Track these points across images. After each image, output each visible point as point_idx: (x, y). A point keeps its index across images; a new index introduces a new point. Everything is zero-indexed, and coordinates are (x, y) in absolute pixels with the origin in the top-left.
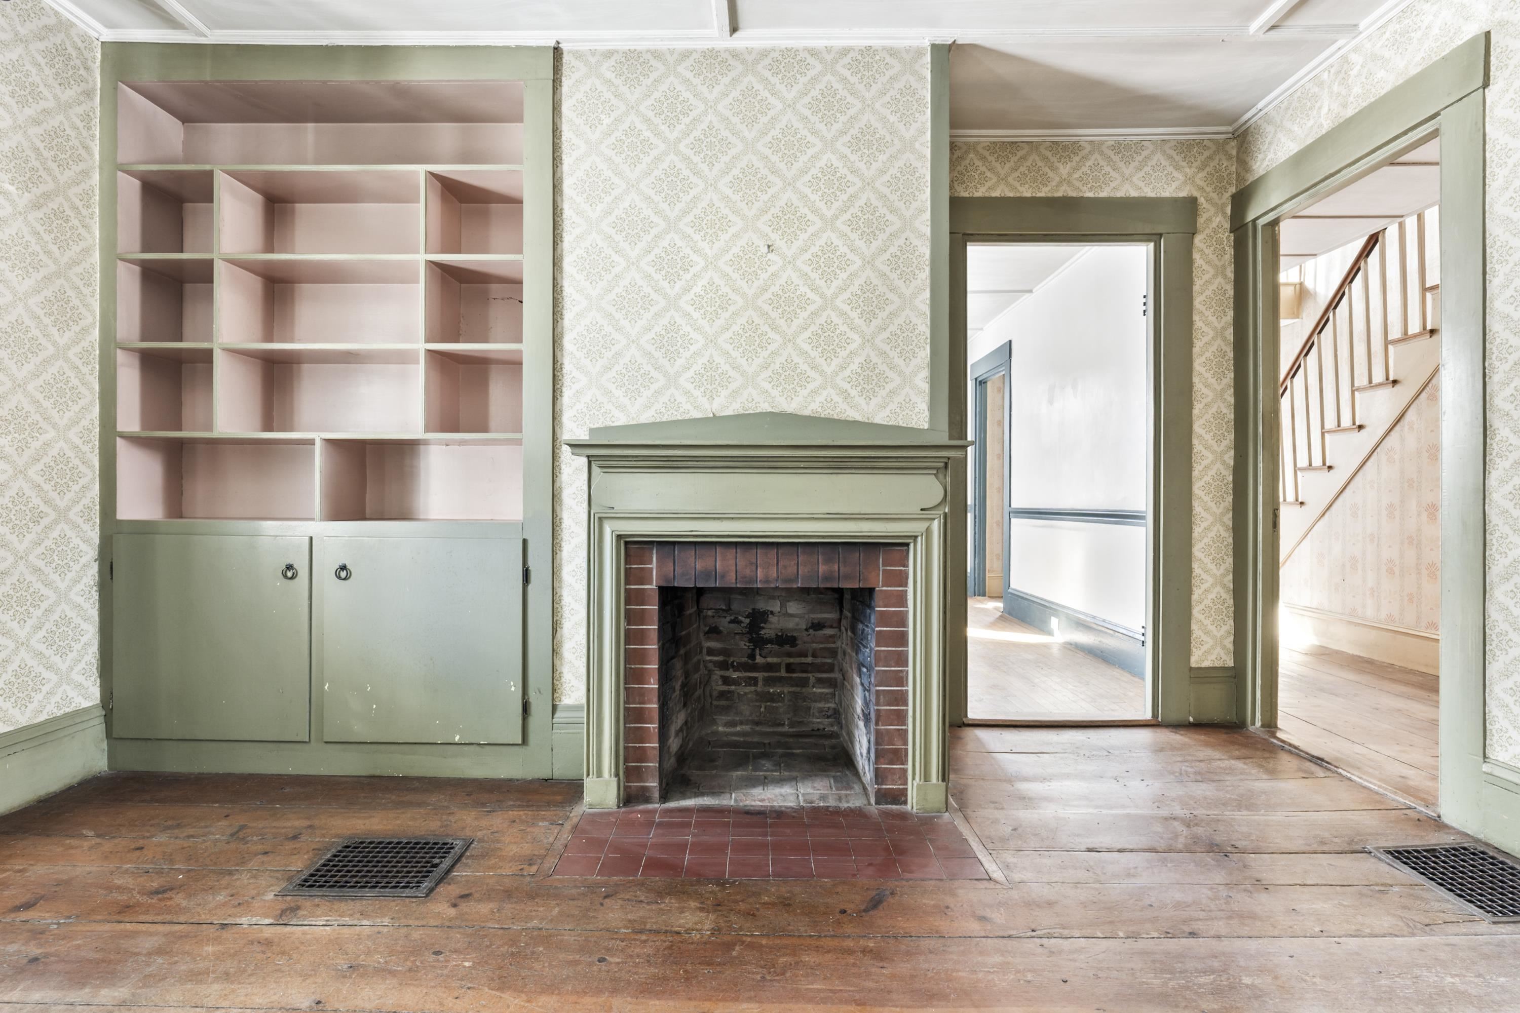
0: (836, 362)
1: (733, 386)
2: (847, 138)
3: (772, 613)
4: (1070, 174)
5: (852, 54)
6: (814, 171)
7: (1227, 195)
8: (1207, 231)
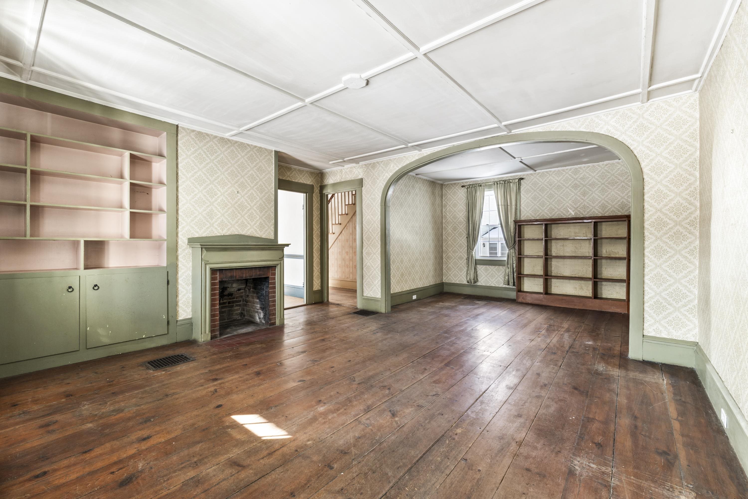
0: (254, 222)
1: (228, 227)
2: (256, 168)
3: (228, 287)
4: (290, 175)
5: (257, 148)
6: (248, 175)
7: (319, 185)
8: (315, 193)
